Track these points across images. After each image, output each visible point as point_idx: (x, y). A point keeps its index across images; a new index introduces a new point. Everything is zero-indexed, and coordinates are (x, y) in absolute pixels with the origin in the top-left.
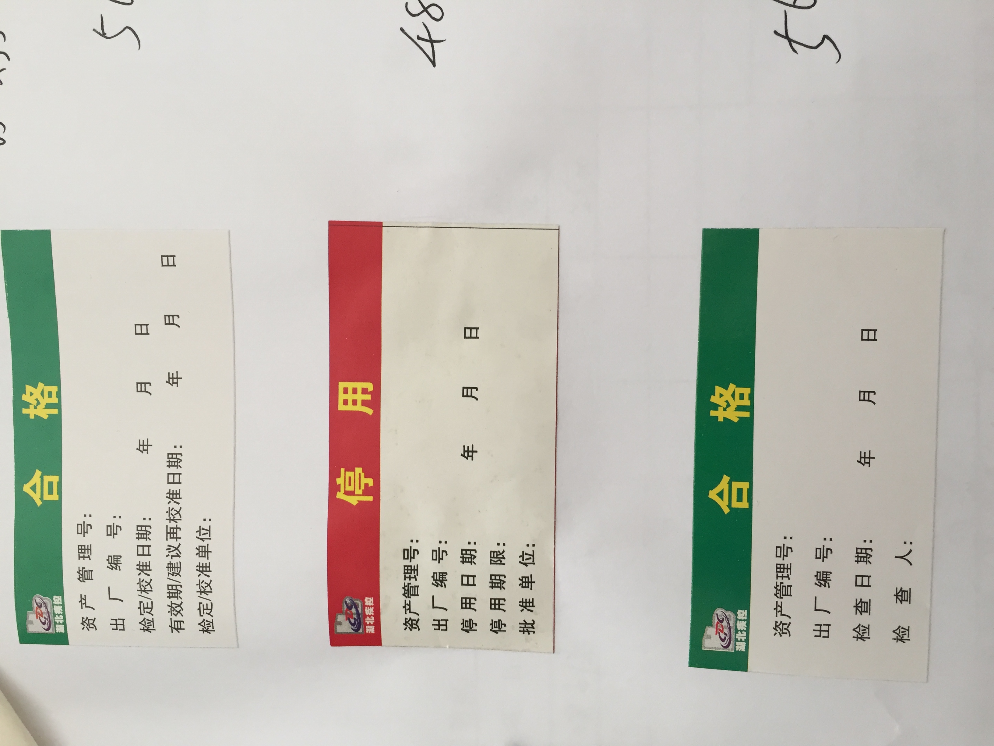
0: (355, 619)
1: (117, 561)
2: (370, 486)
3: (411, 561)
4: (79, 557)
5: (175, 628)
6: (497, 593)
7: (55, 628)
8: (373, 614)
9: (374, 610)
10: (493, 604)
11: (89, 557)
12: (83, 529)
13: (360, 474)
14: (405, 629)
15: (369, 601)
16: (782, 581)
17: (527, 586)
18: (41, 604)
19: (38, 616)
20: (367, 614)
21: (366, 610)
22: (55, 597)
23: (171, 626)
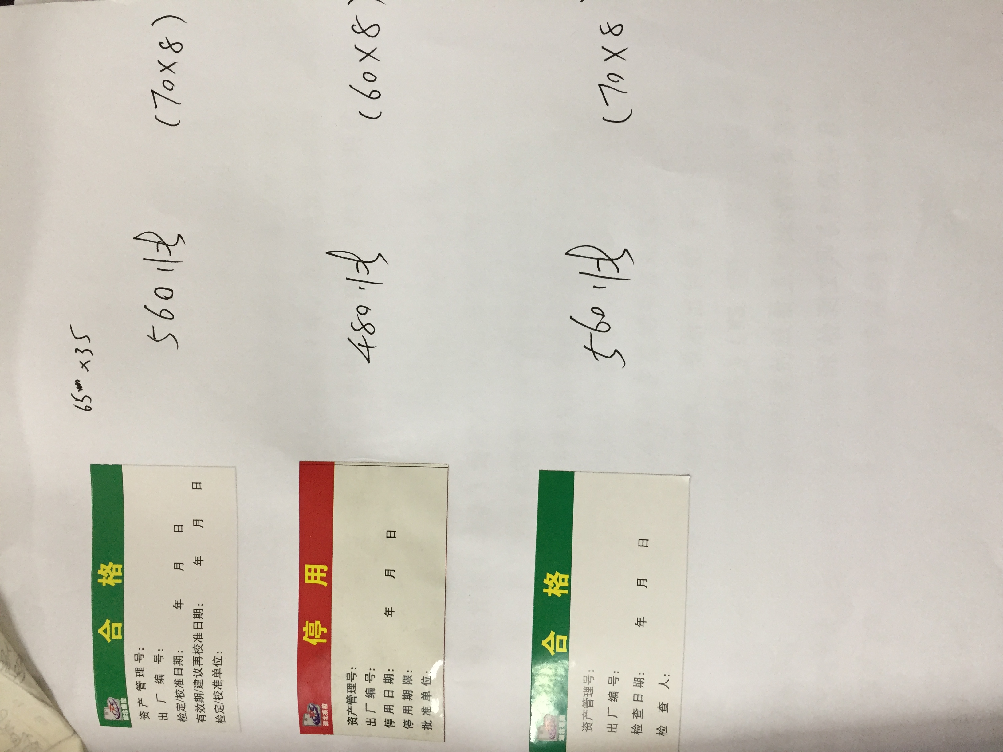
0: (316, 717)
1: (161, 678)
2: (324, 632)
3: (351, 681)
4: (137, 675)
5: (200, 720)
6: (407, 702)
7: (123, 717)
8: (327, 714)
9: (328, 711)
10: (405, 710)
11: (142, 675)
12: (139, 658)
13: (318, 625)
14: (349, 724)
15: (325, 706)
16: (587, 697)
17: (426, 698)
18: (113, 703)
19: (112, 710)
20: (323, 714)
21: (323, 712)
22: (122, 699)
23: (197, 719)
